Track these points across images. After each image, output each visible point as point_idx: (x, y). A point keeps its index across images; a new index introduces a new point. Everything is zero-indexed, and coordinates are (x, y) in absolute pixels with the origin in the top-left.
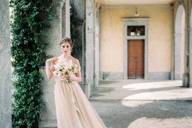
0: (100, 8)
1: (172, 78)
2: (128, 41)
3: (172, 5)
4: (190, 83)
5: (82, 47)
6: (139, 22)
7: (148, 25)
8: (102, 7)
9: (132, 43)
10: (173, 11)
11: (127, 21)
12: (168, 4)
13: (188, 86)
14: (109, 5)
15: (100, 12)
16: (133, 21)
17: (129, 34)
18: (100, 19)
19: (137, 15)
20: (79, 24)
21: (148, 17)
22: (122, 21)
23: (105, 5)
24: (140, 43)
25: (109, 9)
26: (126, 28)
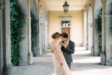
0: (48, 13)
1: (83, 46)
2: (62, 28)
3: (82, 11)
4: (89, 48)
5: (37, 33)
6: (67, 19)
7: (71, 20)
8: (49, 12)
9: (64, 29)
10: (83, 14)
11: (61, 19)
12: (80, 11)
13: (88, 50)
14: (52, 11)
15: (48, 14)
16: (64, 19)
17: (62, 25)
18: (48, 18)
19: (66, 16)
20: (36, 23)
21: (71, 17)
22: (59, 19)
23: (50, 11)
24: (68, 29)
25: (52, 13)
26: (61, 22)
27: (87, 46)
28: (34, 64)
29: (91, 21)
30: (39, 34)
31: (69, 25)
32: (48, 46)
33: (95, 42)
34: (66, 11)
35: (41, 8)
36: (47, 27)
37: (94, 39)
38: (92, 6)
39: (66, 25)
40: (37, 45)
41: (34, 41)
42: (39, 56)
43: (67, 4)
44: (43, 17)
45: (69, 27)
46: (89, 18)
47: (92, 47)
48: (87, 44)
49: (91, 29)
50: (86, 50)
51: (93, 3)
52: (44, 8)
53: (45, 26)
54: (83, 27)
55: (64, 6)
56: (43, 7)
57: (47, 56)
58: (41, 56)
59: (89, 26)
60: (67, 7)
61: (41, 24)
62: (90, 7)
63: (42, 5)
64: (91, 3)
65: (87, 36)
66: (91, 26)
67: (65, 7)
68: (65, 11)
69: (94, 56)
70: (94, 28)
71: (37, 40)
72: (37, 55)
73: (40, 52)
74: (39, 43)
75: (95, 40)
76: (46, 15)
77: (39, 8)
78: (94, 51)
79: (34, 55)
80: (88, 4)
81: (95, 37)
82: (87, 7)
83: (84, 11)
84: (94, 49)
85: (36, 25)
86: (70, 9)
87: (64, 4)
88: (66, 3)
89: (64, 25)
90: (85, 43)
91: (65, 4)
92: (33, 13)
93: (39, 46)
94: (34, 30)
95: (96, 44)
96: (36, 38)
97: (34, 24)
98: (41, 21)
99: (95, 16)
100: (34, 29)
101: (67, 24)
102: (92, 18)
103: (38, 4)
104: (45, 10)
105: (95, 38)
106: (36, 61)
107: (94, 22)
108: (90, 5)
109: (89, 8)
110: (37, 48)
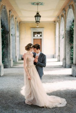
0: (20, 23)
1: (55, 57)
2: (34, 39)
3: (55, 22)
4: (60, 60)
5: (8, 44)
6: (39, 30)
7: (43, 31)
9: (35, 40)
10: (55, 24)
11: (33, 30)
12: (53, 22)
13: (59, 61)
14: (24, 22)
15: (19, 25)
16: (36, 29)
17: (34, 36)
19: (38, 27)
20: (7, 34)
21: (43, 28)
22: (31, 30)
23: (22, 22)
24: (40, 40)
25: (24, 23)
26: (32, 33)
27: (59, 58)
28: (4, 76)
29: (63, 32)
30: (10, 45)
31: (41, 36)
32: (20, 57)
33: (67, 54)
34: (38, 22)
35: (12, 18)
36: (18, 38)
37: (65, 51)
38: (65, 17)
39: (37, 35)
40: (8, 57)
41: (5, 52)
42: (10, 67)
43: (39, 15)
44: (14, 27)
45: (41, 38)
46: (62, 30)
47: (63, 59)
48: (59, 56)
49: (63, 41)
50: (58, 61)
51: (65, 14)
52: (16, 18)
53: (16, 37)
54: (55, 38)
55: (35, 16)
56: (14, 18)
57: (18, 68)
58: (12, 68)
59: (61, 37)
60: (39, 17)
61: (12, 35)
62: (63, 18)
63: (13, 16)
64: (63, 14)
65: (59, 48)
66: (63, 37)
67: (37, 18)
68: (36, 22)
69: (65, 67)
70: (65, 39)
71: (8, 52)
72: (8, 66)
73: (11, 63)
74: (10, 55)
75: (67, 51)
76: (18, 25)
77: (10, 18)
78: (65, 62)
79: (5, 67)
80: (60, 15)
81: (67, 48)
82: (59, 18)
83: (56, 22)
84: (66, 60)
85: (7, 35)
86: (42, 19)
87: (35, 14)
88: (38, 13)
89: (36, 36)
90: (57, 54)
91: (37, 15)
92: (4, 23)
93: (10, 57)
94: (5, 41)
95: (68, 56)
96: (7, 49)
97: (5, 35)
98: (12, 32)
99: (67, 27)
100: (5, 39)
101: (39, 35)
102: (64, 30)
103: (10, 14)
104: (17, 20)
105: (67, 50)
106: (7, 73)
107: (65, 34)
108: (62, 16)
109: (61, 19)
110: (8, 59)
